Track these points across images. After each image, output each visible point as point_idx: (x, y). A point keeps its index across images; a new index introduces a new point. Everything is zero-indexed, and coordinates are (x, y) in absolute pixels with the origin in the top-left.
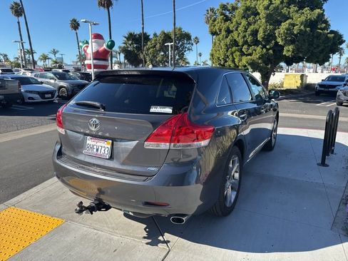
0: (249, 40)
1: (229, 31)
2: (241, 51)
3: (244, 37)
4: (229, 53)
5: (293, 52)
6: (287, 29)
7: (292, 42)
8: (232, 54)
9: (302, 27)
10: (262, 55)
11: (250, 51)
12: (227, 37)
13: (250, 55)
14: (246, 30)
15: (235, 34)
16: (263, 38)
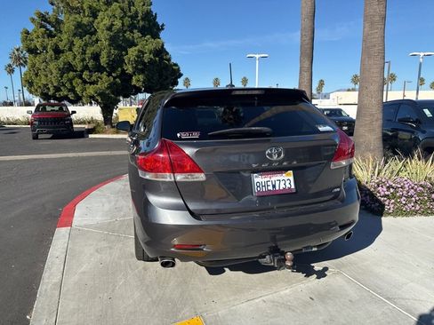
0: (90, 65)
2: (80, 77)
3: (83, 60)
4: (64, 80)
5: (143, 82)
6: (138, 57)
7: (141, 71)
8: (70, 80)
9: (152, 56)
10: (110, 84)
11: (94, 78)
12: (57, 58)
13: (92, 83)
14: (84, 53)
15: (69, 56)
16: (108, 64)
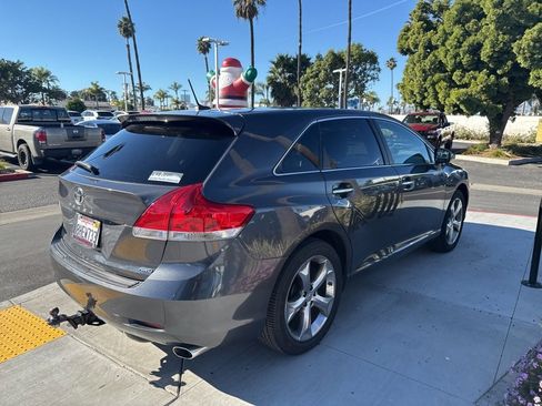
0: (464, 62)
1: (430, 47)
2: (449, 79)
3: (457, 55)
4: (427, 85)
6: (535, 41)
8: (433, 84)
10: (488, 87)
11: (466, 80)
12: (425, 57)
13: (466, 86)
14: (459, 45)
15: (440, 53)
16: (490, 57)
